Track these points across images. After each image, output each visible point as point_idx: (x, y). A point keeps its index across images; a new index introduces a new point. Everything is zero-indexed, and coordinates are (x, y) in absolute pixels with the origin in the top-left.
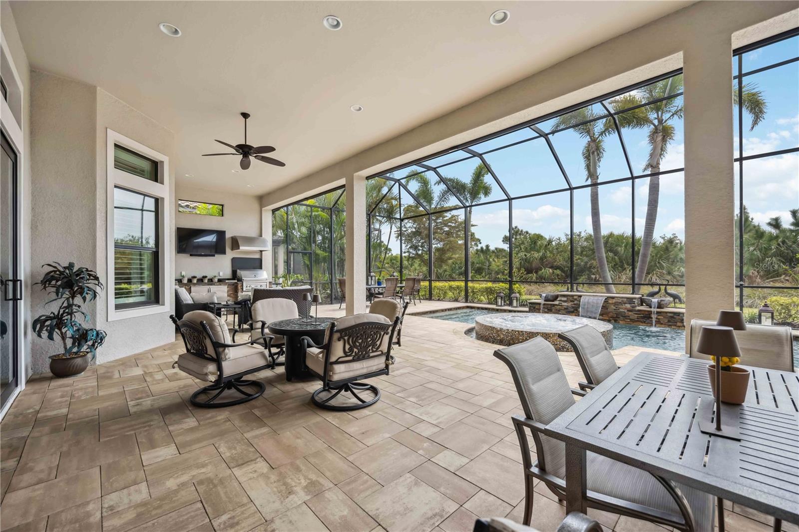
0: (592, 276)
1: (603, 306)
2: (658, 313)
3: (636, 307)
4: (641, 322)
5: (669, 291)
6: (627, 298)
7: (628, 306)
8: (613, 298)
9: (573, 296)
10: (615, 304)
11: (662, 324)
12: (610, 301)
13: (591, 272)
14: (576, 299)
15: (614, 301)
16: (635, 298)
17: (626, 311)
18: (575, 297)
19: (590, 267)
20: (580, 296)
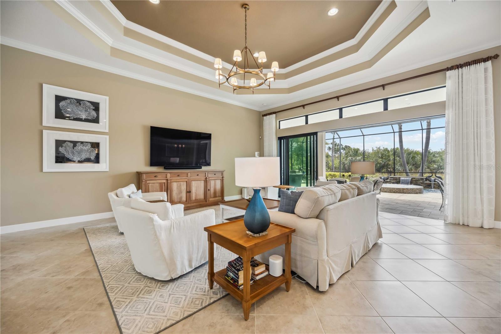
0: (389, 169)
1: (411, 182)
2: (434, 184)
3: (424, 181)
4: (427, 187)
5: (437, 176)
6: (421, 178)
7: (421, 181)
8: (414, 178)
9: (396, 178)
10: (415, 181)
11: (435, 188)
12: (413, 180)
13: (388, 167)
14: (398, 179)
15: (415, 179)
16: (424, 178)
17: (420, 183)
18: (397, 178)
19: (387, 165)
20: (400, 178)
